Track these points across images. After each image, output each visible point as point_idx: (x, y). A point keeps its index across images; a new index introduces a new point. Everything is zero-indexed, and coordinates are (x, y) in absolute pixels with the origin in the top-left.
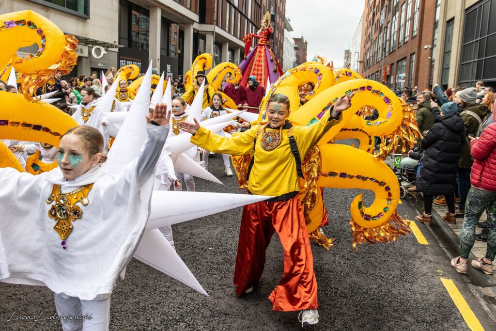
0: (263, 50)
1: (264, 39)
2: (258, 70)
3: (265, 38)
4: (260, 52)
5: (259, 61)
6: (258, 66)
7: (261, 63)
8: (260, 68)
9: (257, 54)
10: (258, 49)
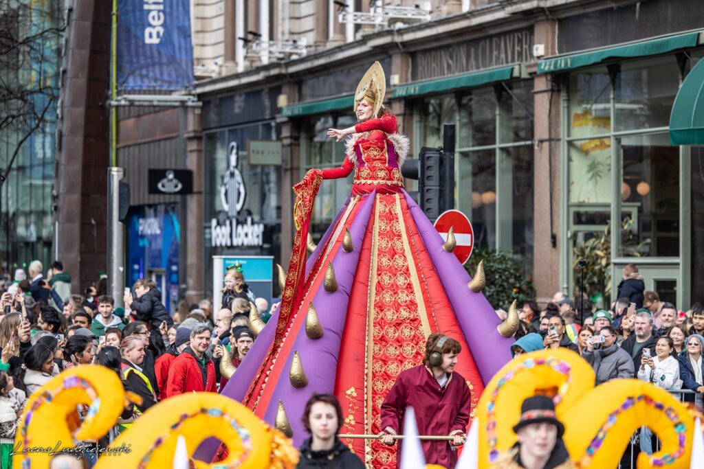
0: (398, 209)
1: (378, 164)
2: (395, 289)
3: (382, 161)
4: (390, 217)
5: (393, 253)
6: (393, 272)
7: (399, 261)
8: (401, 281)
9: (378, 225)
10: (380, 208)
